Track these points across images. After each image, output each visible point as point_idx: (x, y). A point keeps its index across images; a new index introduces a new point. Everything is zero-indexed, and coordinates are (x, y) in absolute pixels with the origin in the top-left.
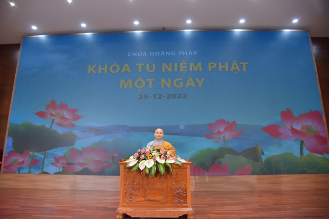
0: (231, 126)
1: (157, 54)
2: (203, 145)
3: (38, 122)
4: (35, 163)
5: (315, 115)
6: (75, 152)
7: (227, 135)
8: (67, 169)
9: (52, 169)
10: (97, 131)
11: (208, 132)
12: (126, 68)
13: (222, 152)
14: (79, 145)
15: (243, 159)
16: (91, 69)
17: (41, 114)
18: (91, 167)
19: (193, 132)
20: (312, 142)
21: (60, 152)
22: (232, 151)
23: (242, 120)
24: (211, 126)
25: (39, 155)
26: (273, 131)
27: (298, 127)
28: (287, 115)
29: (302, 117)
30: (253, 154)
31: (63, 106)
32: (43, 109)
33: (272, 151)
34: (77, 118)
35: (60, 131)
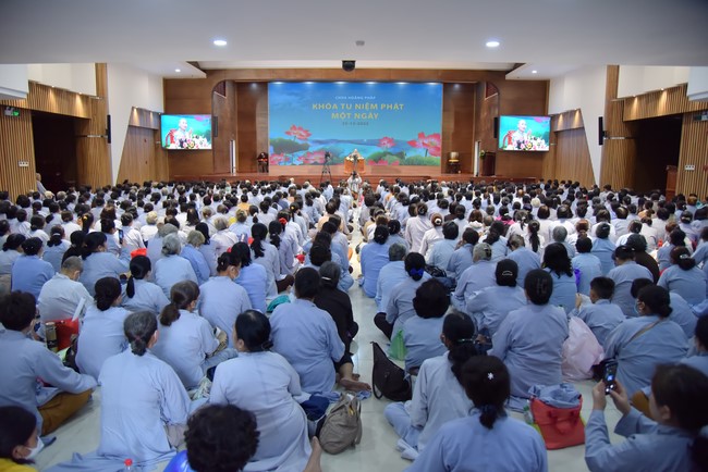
0: (390, 141)
1: (352, 98)
2: (375, 150)
3: (287, 138)
4: (287, 160)
5: (436, 136)
6: (309, 154)
7: (389, 145)
8: (306, 162)
9: (298, 163)
10: (320, 142)
11: (378, 143)
12: (335, 106)
13: (385, 154)
14: (311, 150)
15: (395, 158)
16: (314, 106)
17: (288, 133)
18: (319, 161)
19: (371, 143)
20: (432, 150)
21: (301, 153)
22: (389, 153)
23: (397, 137)
24: (380, 140)
25: (289, 156)
26: (413, 144)
27: (426, 142)
28: (421, 135)
29: (431, 136)
30: (401, 155)
31: (300, 129)
32: (289, 130)
33: (411, 154)
34: (309, 135)
35: (300, 142)
